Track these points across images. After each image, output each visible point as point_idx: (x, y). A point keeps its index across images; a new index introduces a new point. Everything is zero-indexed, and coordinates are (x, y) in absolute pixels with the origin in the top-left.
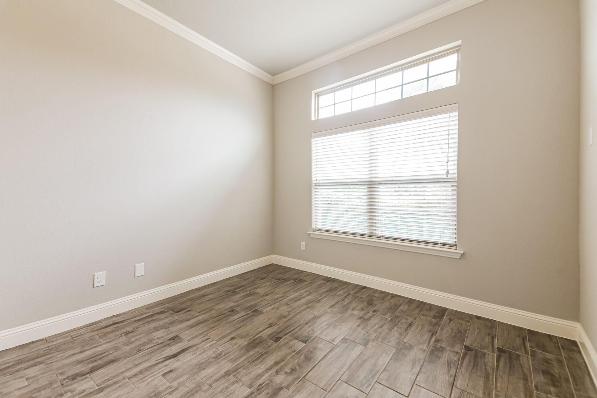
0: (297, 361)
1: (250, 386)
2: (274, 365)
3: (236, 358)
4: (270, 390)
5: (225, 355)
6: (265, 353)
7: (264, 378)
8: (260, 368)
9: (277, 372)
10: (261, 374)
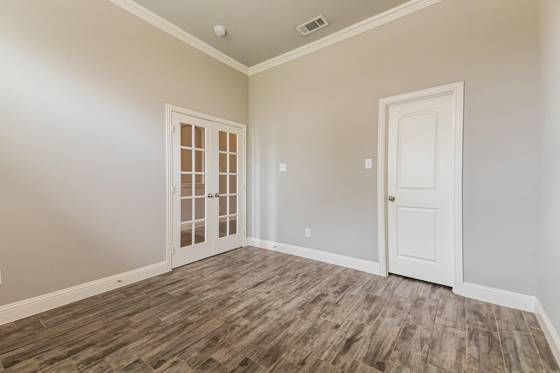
0: (228, 336)
1: (266, 318)
2: (249, 332)
3: (287, 337)
4: (252, 315)
5: (299, 341)
6: (258, 343)
7: (257, 323)
8: (261, 329)
9: (246, 326)
10: (260, 325)
